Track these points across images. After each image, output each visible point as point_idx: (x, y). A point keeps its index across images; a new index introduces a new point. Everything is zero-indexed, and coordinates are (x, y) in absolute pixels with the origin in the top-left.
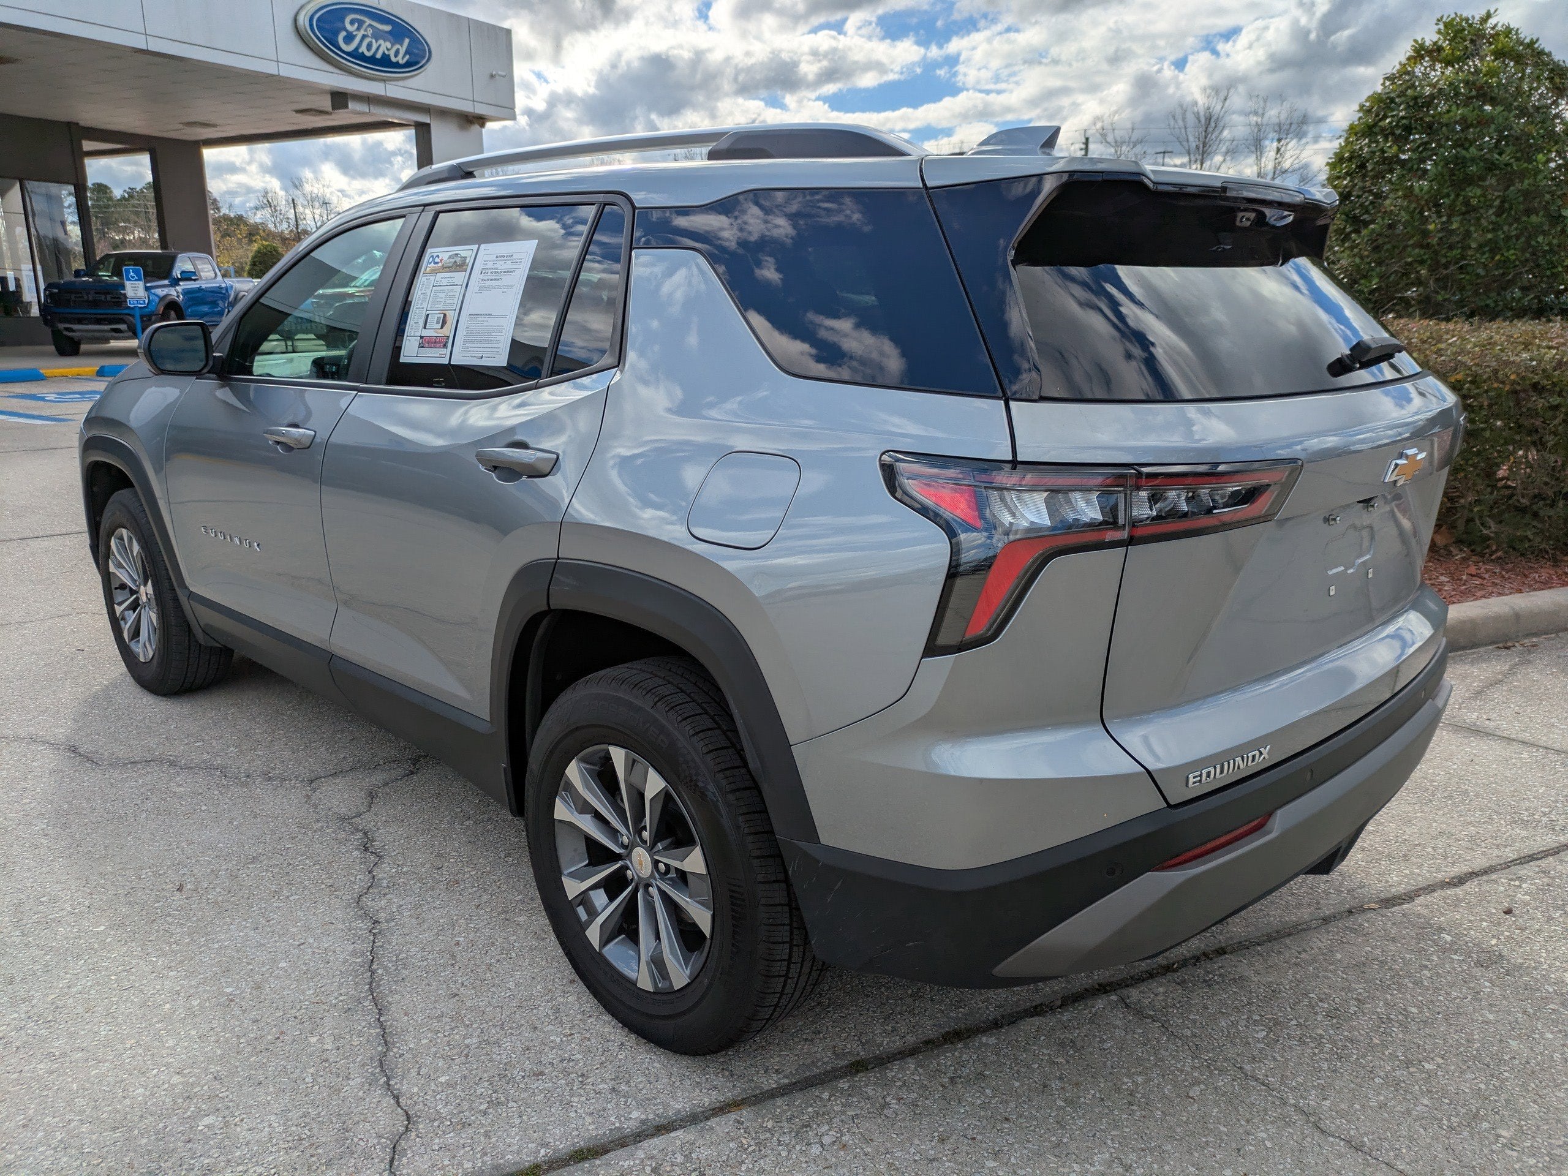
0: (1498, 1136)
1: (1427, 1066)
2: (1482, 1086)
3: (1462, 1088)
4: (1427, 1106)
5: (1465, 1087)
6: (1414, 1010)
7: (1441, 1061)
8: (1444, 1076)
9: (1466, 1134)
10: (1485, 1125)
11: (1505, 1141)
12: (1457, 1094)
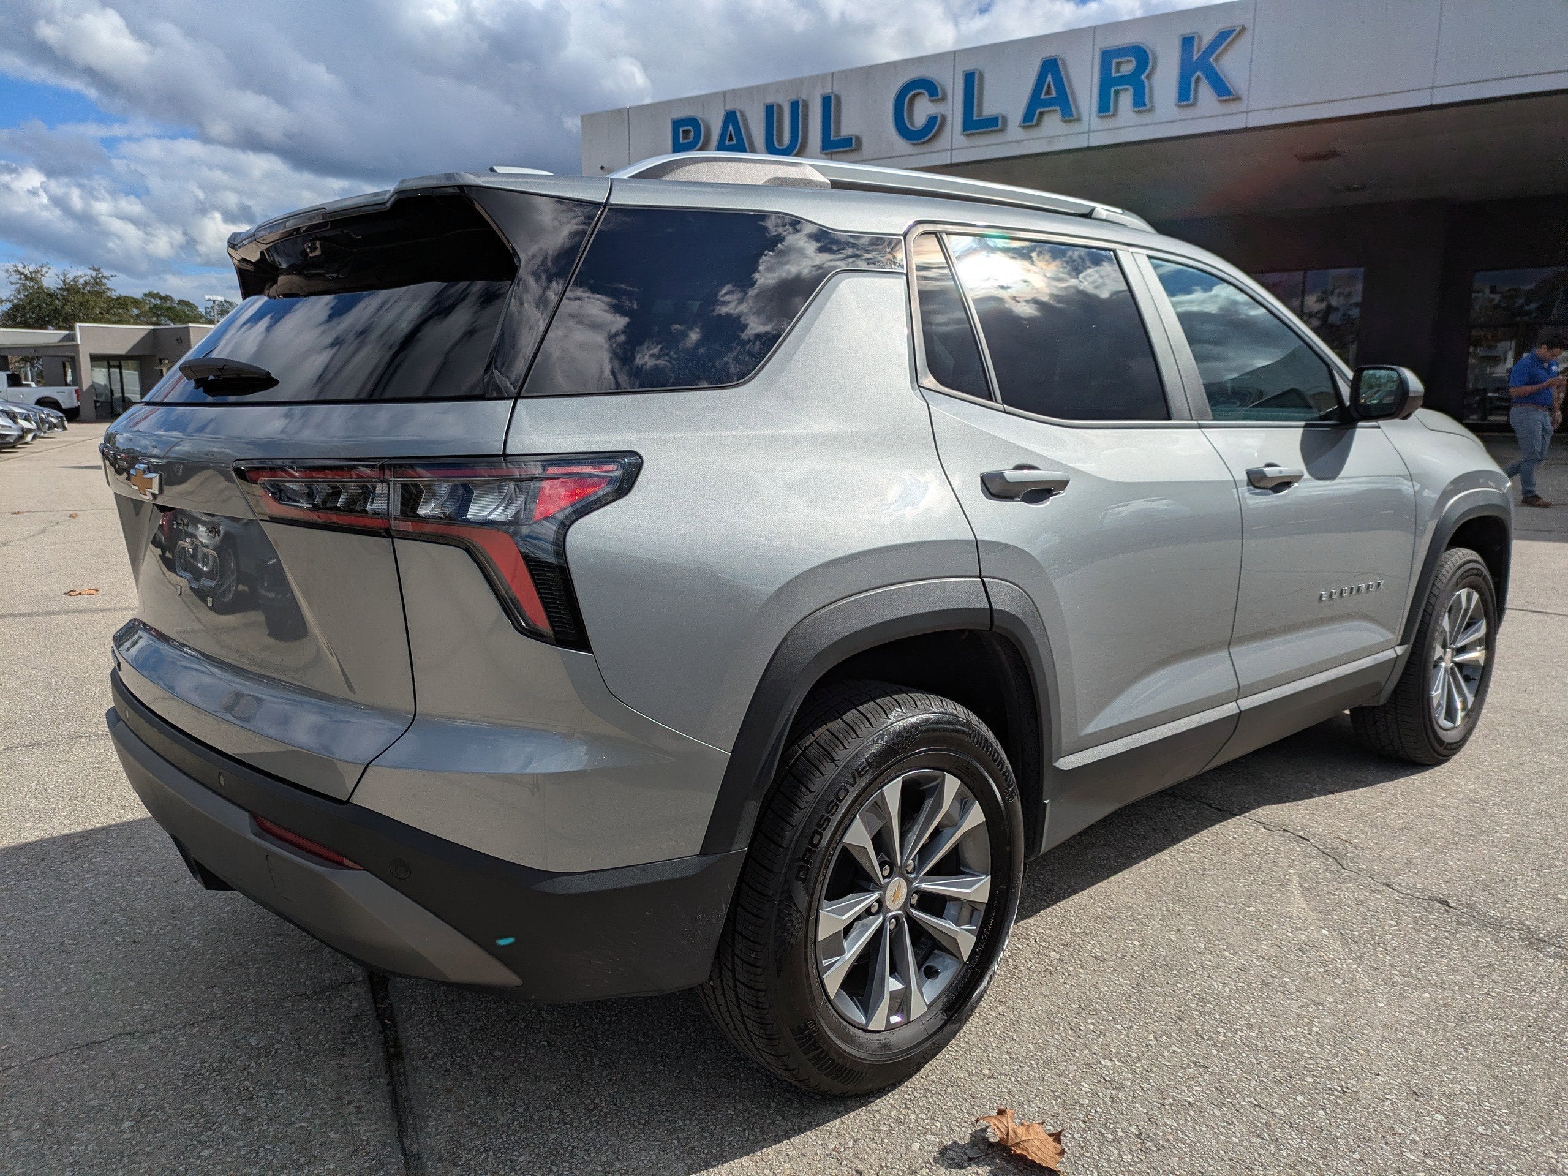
0: (19, 1128)
1: (128, 1124)
2: (73, 1148)
3: (84, 1134)
4: (89, 1101)
5: (83, 1136)
6: (206, 1153)
7: (125, 1137)
8: (108, 1128)
9: (42, 1110)
10: (36, 1126)
11: (11, 1129)
12: (82, 1127)
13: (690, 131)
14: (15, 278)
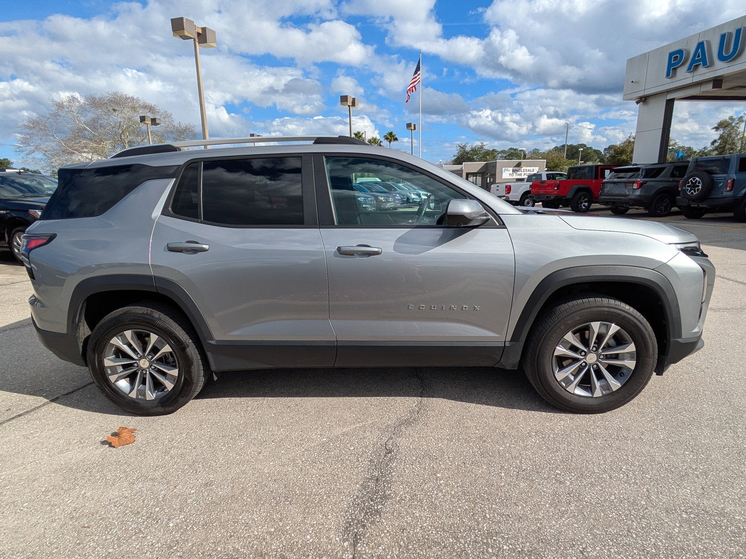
13: (678, 56)
14: (459, 148)
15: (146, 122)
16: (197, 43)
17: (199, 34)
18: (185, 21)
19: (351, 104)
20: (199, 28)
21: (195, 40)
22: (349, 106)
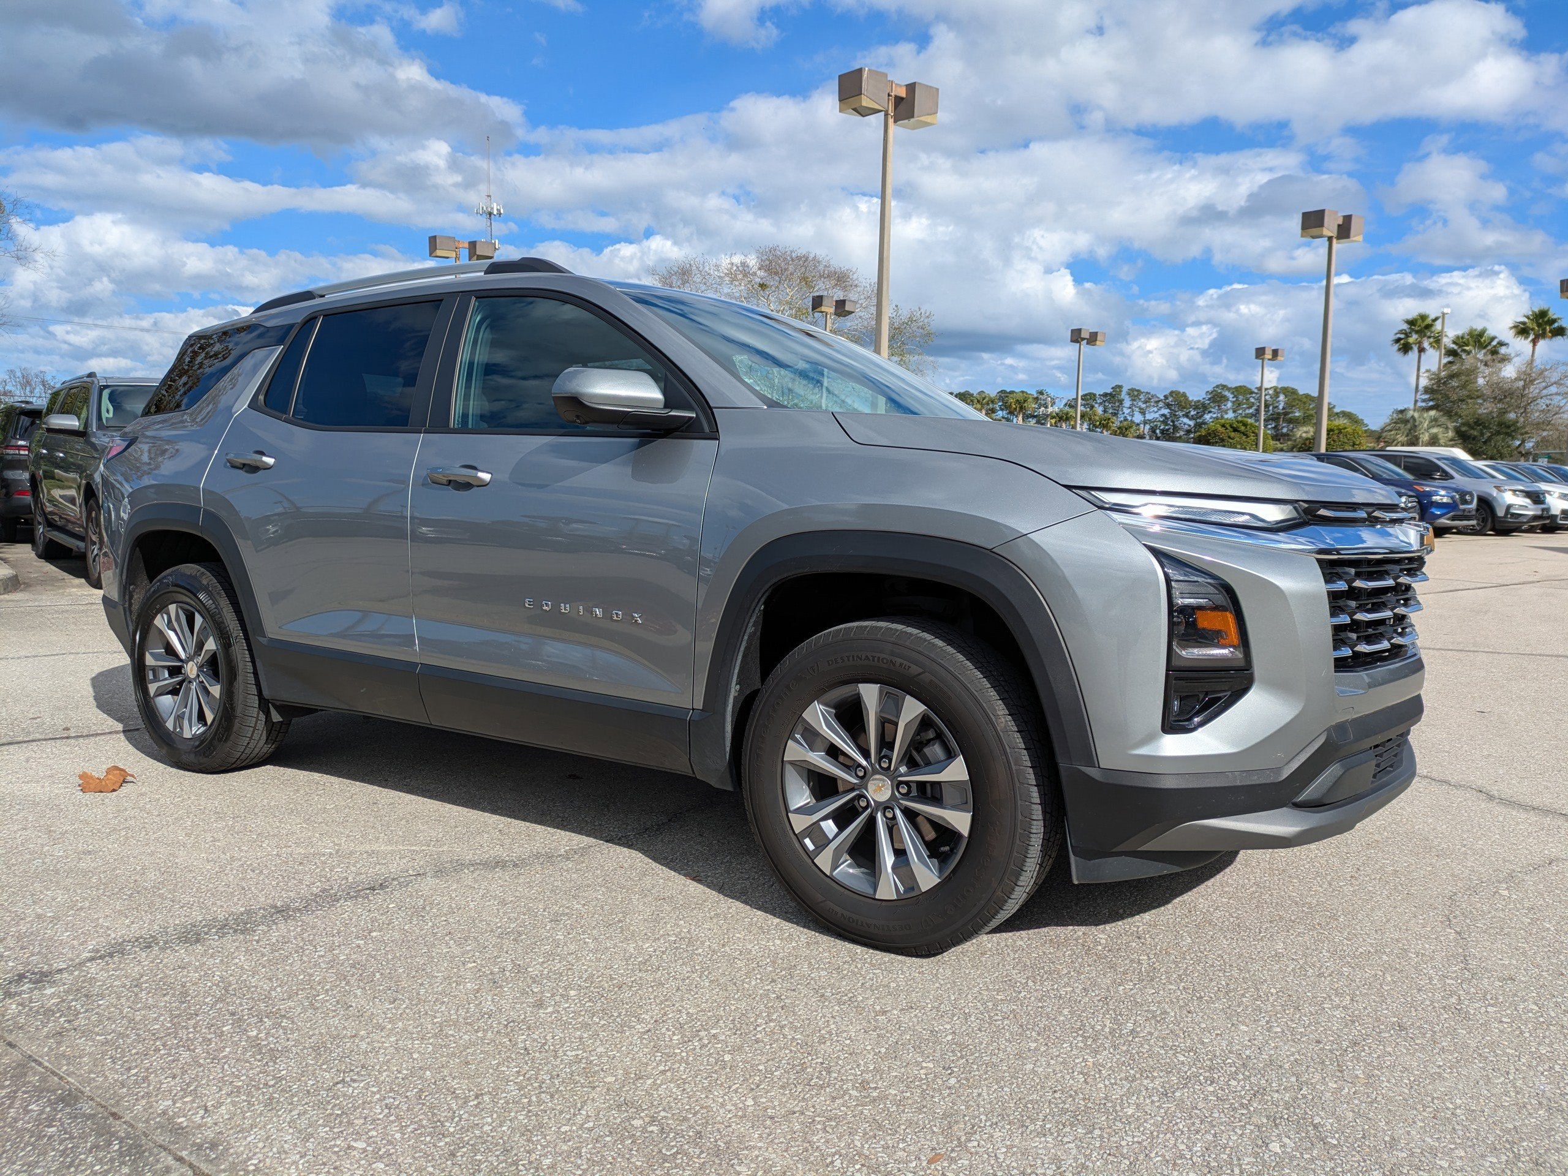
15: (823, 309)
16: (891, 121)
17: (899, 100)
18: (865, 76)
19: (1334, 234)
20: (900, 86)
21: (886, 115)
22: (1330, 239)
